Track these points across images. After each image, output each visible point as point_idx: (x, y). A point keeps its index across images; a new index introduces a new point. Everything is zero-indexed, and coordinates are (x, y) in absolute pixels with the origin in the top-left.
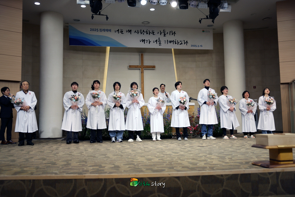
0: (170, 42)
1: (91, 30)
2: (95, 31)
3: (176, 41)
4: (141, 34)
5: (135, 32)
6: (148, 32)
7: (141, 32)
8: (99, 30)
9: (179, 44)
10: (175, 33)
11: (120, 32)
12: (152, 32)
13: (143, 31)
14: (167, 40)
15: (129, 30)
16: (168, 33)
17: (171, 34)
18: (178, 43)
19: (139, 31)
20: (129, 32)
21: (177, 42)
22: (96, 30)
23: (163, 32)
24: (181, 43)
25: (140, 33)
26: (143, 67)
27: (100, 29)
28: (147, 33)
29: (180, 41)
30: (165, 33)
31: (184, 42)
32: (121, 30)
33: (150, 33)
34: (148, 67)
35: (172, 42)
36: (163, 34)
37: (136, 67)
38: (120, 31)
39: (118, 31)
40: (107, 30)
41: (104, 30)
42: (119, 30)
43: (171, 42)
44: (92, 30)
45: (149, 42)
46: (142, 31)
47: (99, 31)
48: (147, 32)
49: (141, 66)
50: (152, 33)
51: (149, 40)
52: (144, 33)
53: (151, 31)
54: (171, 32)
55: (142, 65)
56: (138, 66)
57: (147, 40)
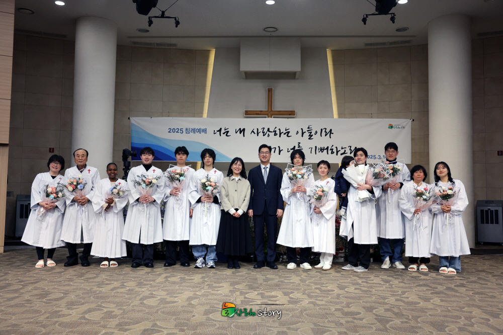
0: (322, 150)
1: (169, 132)
2: (177, 132)
3: (333, 148)
4: (264, 135)
5: (253, 131)
6: (278, 132)
7: (263, 132)
8: (184, 130)
9: (339, 153)
10: (331, 133)
11: (224, 133)
12: (285, 132)
13: (269, 129)
14: (316, 147)
15: (240, 129)
16: (316, 132)
17: (324, 133)
18: (337, 152)
19: (260, 130)
20: (240, 133)
21: (335, 150)
22: (179, 131)
23: (308, 131)
24: (342, 151)
25: (261, 134)
26: (272, 113)
27: (187, 129)
28: (275, 134)
29: (342, 148)
30: (311, 133)
31: (350, 150)
32: (225, 130)
33: (280, 134)
34: (281, 113)
35: (325, 151)
36: (307, 135)
37: (258, 114)
38: (223, 131)
39: (220, 131)
40: (199, 131)
41: (194, 131)
42: (221, 129)
43: (324, 149)
44: (171, 131)
45: (280, 151)
46: (265, 130)
47: (184, 132)
48: (275, 131)
49: (268, 111)
50: (285, 134)
51: (279, 147)
52: (270, 133)
53: (283, 130)
54: (324, 131)
55: (270, 110)
56: (261, 111)
57: (275, 148)
